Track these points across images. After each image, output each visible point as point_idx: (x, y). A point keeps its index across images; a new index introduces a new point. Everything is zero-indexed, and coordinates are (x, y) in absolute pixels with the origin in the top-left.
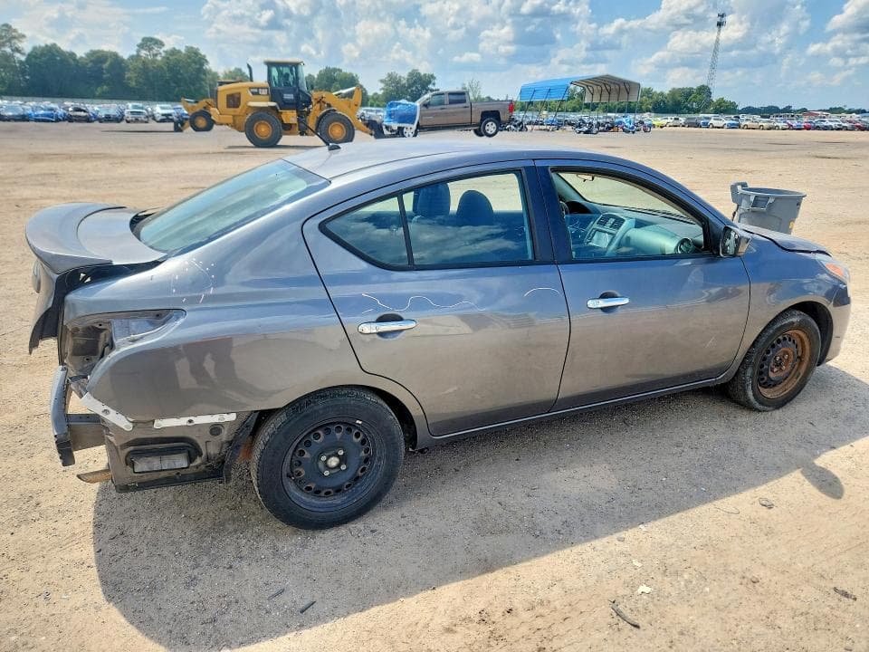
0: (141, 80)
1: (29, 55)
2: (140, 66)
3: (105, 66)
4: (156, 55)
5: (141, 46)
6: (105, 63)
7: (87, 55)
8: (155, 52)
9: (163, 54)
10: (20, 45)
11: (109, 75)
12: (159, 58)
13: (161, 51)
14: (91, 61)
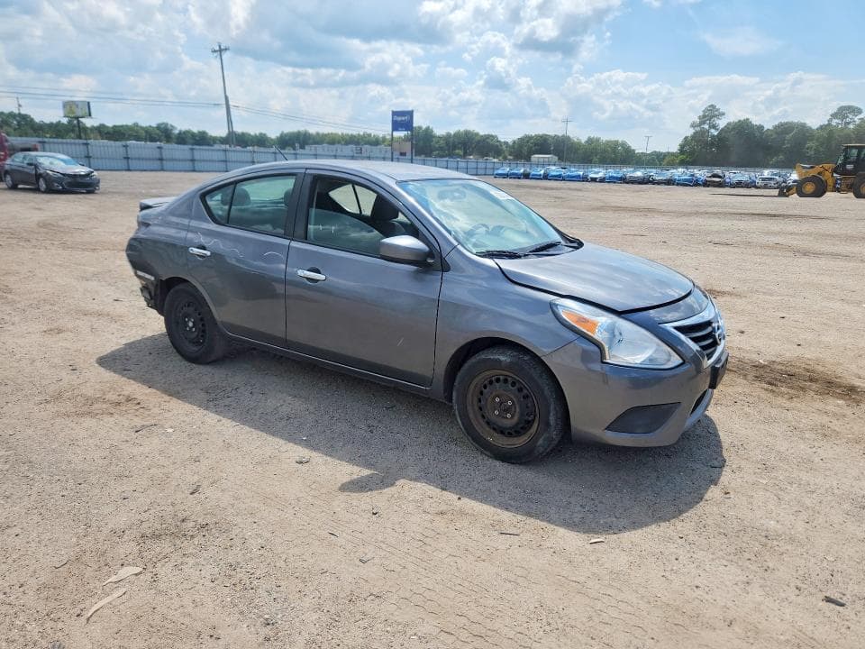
0: (821, 149)
1: (722, 130)
2: (825, 135)
3: (788, 137)
4: (849, 123)
5: (834, 116)
6: (787, 134)
7: (775, 127)
8: (848, 120)
9: (858, 122)
10: (717, 122)
11: (789, 145)
12: (851, 126)
13: (856, 119)
14: (776, 133)
